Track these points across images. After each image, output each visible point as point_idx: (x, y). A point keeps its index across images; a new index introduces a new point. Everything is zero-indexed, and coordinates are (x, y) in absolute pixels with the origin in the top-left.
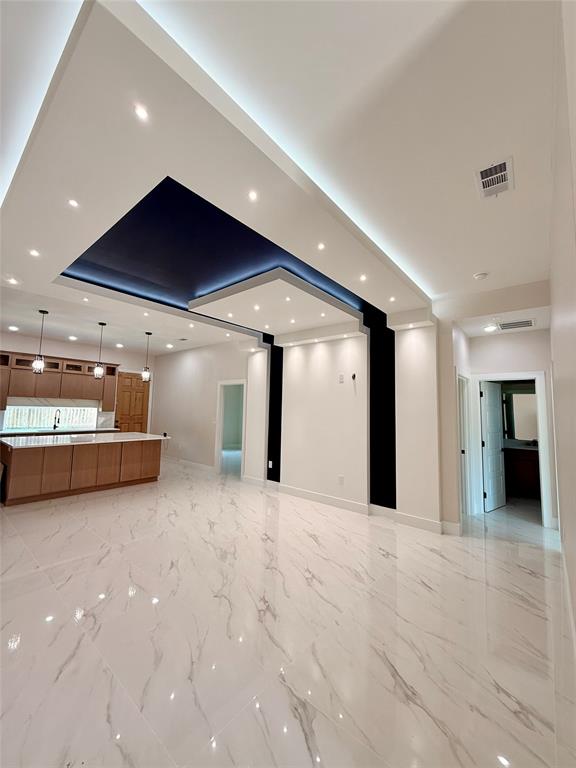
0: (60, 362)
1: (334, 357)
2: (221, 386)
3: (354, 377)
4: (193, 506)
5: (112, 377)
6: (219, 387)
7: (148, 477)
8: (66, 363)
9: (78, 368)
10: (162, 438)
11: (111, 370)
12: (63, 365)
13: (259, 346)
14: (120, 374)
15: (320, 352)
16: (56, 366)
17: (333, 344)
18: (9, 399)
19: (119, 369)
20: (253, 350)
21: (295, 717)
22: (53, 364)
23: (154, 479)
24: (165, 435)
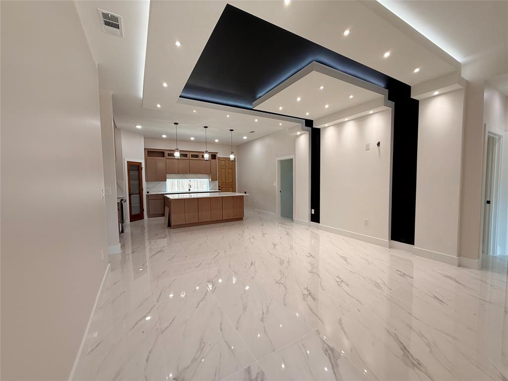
0: (188, 154)
1: (361, 131)
2: (278, 161)
3: (379, 144)
4: (264, 234)
5: (214, 160)
6: (277, 162)
7: (238, 218)
8: (191, 154)
9: (197, 156)
10: (244, 194)
11: (214, 156)
12: (189, 155)
13: (303, 130)
14: (219, 158)
15: (350, 128)
16: (186, 155)
17: (361, 120)
18: (168, 176)
19: (218, 156)
20: (299, 133)
21: (326, 355)
22: (184, 155)
23: (241, 219)
24: (245, 193)
